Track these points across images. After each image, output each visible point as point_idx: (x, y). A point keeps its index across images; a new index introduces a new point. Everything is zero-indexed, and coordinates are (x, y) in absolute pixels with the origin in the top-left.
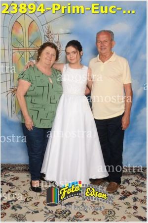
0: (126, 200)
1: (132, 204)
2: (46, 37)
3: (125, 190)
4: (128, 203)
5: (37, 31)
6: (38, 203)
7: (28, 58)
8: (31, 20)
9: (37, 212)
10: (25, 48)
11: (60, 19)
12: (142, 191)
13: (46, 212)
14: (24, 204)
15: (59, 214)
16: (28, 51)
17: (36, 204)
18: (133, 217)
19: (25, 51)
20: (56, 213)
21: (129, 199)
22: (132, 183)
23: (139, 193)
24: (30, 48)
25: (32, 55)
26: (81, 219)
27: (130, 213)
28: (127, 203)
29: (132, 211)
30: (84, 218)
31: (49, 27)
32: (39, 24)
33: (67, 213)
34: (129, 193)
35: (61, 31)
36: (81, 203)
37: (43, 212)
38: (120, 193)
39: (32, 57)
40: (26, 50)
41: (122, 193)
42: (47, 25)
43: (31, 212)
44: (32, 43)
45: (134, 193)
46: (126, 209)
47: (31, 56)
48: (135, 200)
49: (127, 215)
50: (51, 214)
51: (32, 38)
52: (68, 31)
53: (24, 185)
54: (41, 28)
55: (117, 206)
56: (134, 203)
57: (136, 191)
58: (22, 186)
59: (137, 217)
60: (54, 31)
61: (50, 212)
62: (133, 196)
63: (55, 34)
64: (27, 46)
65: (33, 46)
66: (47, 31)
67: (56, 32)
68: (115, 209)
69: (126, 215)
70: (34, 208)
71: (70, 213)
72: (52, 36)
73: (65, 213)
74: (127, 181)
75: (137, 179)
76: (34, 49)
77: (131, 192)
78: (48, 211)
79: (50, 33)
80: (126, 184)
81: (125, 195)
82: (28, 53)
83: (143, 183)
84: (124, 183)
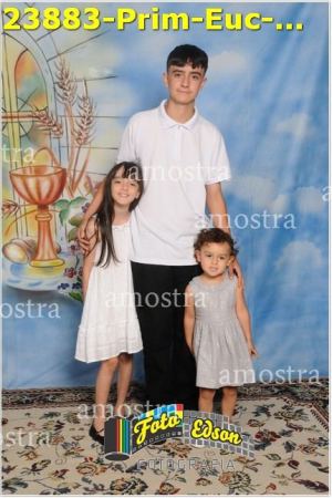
0: (269, 449)
1: (285, 456)
2: (57, 86)
3: (262, 429)
4: (274, 456)
5: (34, 73)
6: (64, 471)
7: (17, 137)
8: (21, 49)
9: (66, 491)
10: (9, 114)
11: (89, 44)
12: (301, 429)
13: (87, 489)
14: (32, 476)
16: (16, 120)
17: (61, 474)
18: (291, 483)
19: (9, 120)
20: (112, 488)
21: (277, 447)
22: (275, 414)
23: (295, 432)
24: (20, 114)
25: (27, 130)
27: (283, 476)
28: (272, 455)
29: (287, 471)
31: (63, 64)
34: (273, 433)
35: (93, 72)
37: (81, 490)
38: (253, 436)
39: (27, 134)
40: (11, 117)
41: (257, 436)
42: (58, 60)
43: (52, 491)
44: (25, 103)
45: (284, 433)
46: (272, 469)
47: (23, 133)
48: (289, 447)
49: (278, 480)
50: (100, 493)
51: (24, 90)
52: (108, 72)
54: (44, 66)
55: (250, 464)
56: (289, 455)
57: (287, 429)
59: (302, 482)
60: (76, 72)
61: (96, 488)
62: (284, 439)
63: (77, 81)
64: (14, 109)
65: (27, 108)
66: (59, 73)
67: (79, 76)
68: (247, 471)
69: (276, 481)
70: (57, 483)
71: (145, 487)
72: (72, 84)
73: (133, 487)
74: (264, 410)
75: (285, 404)
76: (29, 116)
77: (277, 432)
78: (91, 487)
79: (67, 76)
80: (263, 417)
81: (264, 440)
82: (16, 125)
83: (300, 411)
84: (257, 414)
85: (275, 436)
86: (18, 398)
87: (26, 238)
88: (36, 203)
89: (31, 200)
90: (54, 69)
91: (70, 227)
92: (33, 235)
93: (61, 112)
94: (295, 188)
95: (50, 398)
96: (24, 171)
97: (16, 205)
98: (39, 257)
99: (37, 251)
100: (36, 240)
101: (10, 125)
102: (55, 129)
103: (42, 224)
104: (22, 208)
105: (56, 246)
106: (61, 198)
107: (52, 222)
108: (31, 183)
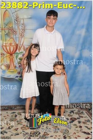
0: (74, 123)
1: (78, 125)
2: (15, 21)
3: (72, 117)
4: (75, 125)
5: (9, 17)
6: (17, 129)
7: (4, 34)
9: (18, 134)
12: (83, 117)
13: (24, 134)
14: (8, 130)
15: (33, 134)
16: (4, 30)
17: (17, 130)
18: (80, 132)
20: (31, 134)
21: (76, 122)
22: (76, 113)
23: (81, 118)
24: (5, 28)
26: (48, 136)
27: (78, 130)
29: (79, 129)
30: (49, 136)
31: (17, 14)
32: (11, 13)
33: (38, 133)
34: (75, 118)
35: (25, 17)
36: (46, 127)
37: (22, 134)
38: (69, 119)
40: (2, 29)
41: (71, 119)
42: (16, 13)
43: (14, 134)
44: (6, 25)
45: (78, 118)
46: (75, 128)
47: (6, 34)
48: (79, 122)
50: (27, 135)
51: (6, 22)
52: (29, 17)
53: (6, 119)
54: (12, 15)
56: (79, 124)
57: (79, 117)
58: (5, 119)
59: (83, 132)
61: (26, 133)
62: (78, 120)
63: (21, 19)
64: (3, 27)
65: (7, 27)
66: (16, 17)
67: (22, 18)
68: (68, 129)
69: (76, 132)
70: (15, 132)
71: (40, 133)
72: (19, 20)
73: (36, 133)
74: (72, 112)
75: (78, 110)
76: (7, 29)
77: (76, 118)
78: (25, 133)
79: (18, 18)
80: (72, 114)
81: (73, 120)
82: (4, 32)
83: (82, 112)
84: (71, 113)
85: (75, 119)
86: (4, 108)
87: (6, 63)
88: (9, 53)
89: (8, 53)
90: (14, 16)
91: (19, 60)
92: (8, 62)
93: (16, 28)
94: (82, 50)
95: (13, 108)
96: (6, 44)
97: (4, 54)
98: (10, 68)
99: (9, 67)
100: (9, 64)
101: (2, 31)
102: (15, 32)
103: (11, 60)
104: (5, 55)
105: (15, 66)
106: (16, 52)
107: (14, 59)
108: (8, 48)
